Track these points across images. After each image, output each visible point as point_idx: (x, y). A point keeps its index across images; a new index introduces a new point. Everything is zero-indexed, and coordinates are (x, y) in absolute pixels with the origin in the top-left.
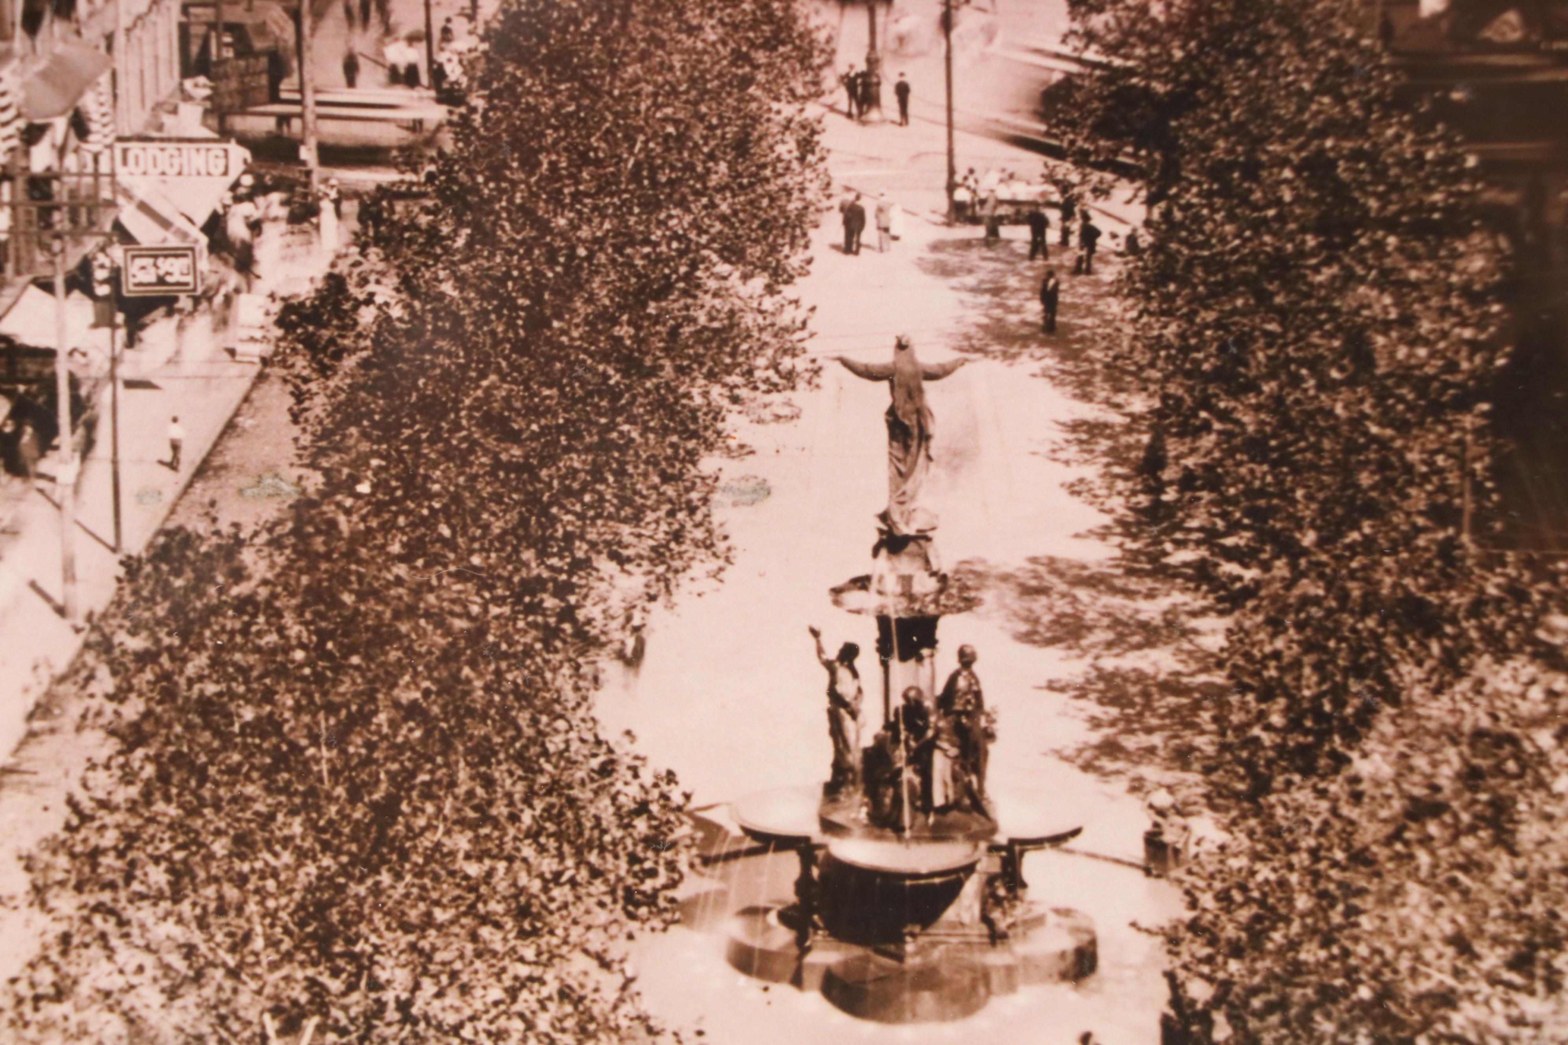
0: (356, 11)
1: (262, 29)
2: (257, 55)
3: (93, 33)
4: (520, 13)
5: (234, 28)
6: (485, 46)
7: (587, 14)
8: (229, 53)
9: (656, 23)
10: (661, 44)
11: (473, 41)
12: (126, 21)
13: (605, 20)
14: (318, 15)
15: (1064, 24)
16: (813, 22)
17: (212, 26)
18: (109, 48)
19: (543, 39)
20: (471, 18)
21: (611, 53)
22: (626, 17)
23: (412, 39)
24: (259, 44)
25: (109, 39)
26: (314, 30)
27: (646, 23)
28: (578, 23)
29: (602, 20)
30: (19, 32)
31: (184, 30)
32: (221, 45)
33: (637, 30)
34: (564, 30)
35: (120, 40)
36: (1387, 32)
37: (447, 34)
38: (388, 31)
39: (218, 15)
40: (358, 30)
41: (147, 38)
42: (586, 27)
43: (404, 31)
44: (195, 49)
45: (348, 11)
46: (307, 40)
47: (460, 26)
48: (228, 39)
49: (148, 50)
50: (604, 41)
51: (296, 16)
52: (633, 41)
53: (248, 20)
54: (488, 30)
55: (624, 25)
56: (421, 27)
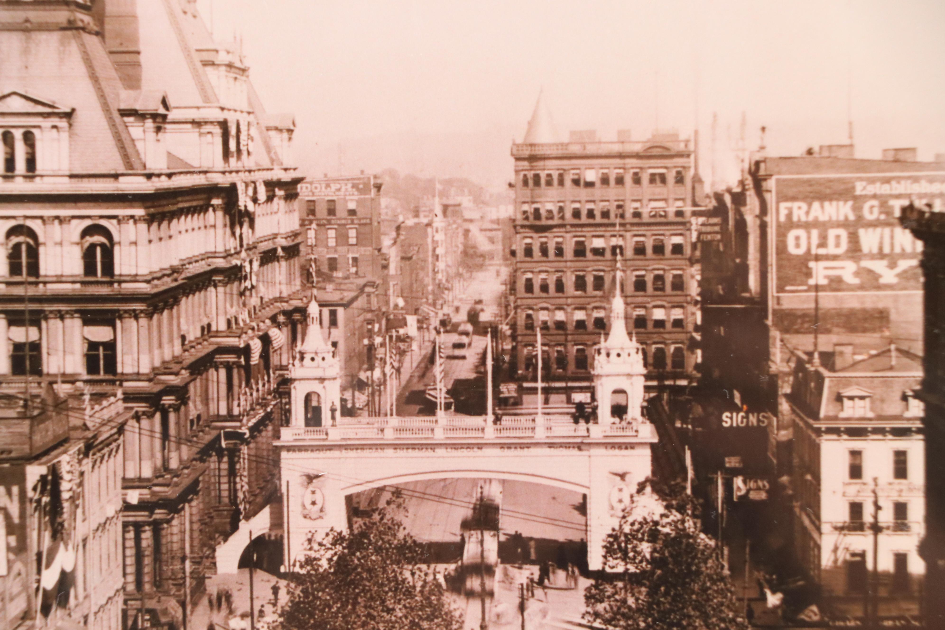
0: (215, 601)
1: (165, 612)
2: (162, 625)
3: (77, 615)
4: (299, 603)
5: (152, 612)
6: (282, 619)
7: (335, 603)
8: (148, 625)
9: (371, 607)
10: (373, 618)
11: (275, 617)
12: (94, 609)
13: (344, 606)
14: (195, 604)
15: (583, 608)
16: (453, 606)
17: (139, 610)
18: (86, 622)
19: (312, 615)
20: (275, 605)
21: (347, 623)
22: (355, 604)
23: (243, 616)
24: (163, 620)
25: (86, 618)
26: (192, 612)
27: (365, 607)
28: (330, 607)
29: (342, 605)
30: (39, 615)
31: (125, 613)
32: (143, 620)
33: (361, 611)
34: (323, 611)
35: (91, 618)
36: (750, 615)
37: (261, 613)
38: (231, 612)
39: (143, 605)
40: (215, 612)
41: (105, 617)
42: (334, 609)
43: (239, 612)
44: (130, 623)
45: (210, 602)
46: (189, 617)
47: (269, 609)
48: (147, 617)
49: (105, 623)
50: (344, 617)
51: (183, 605)
52: (358, 616)
53: (158, 607)
54: (283, 611)
55: (354, 608)
56: (248, 609)
